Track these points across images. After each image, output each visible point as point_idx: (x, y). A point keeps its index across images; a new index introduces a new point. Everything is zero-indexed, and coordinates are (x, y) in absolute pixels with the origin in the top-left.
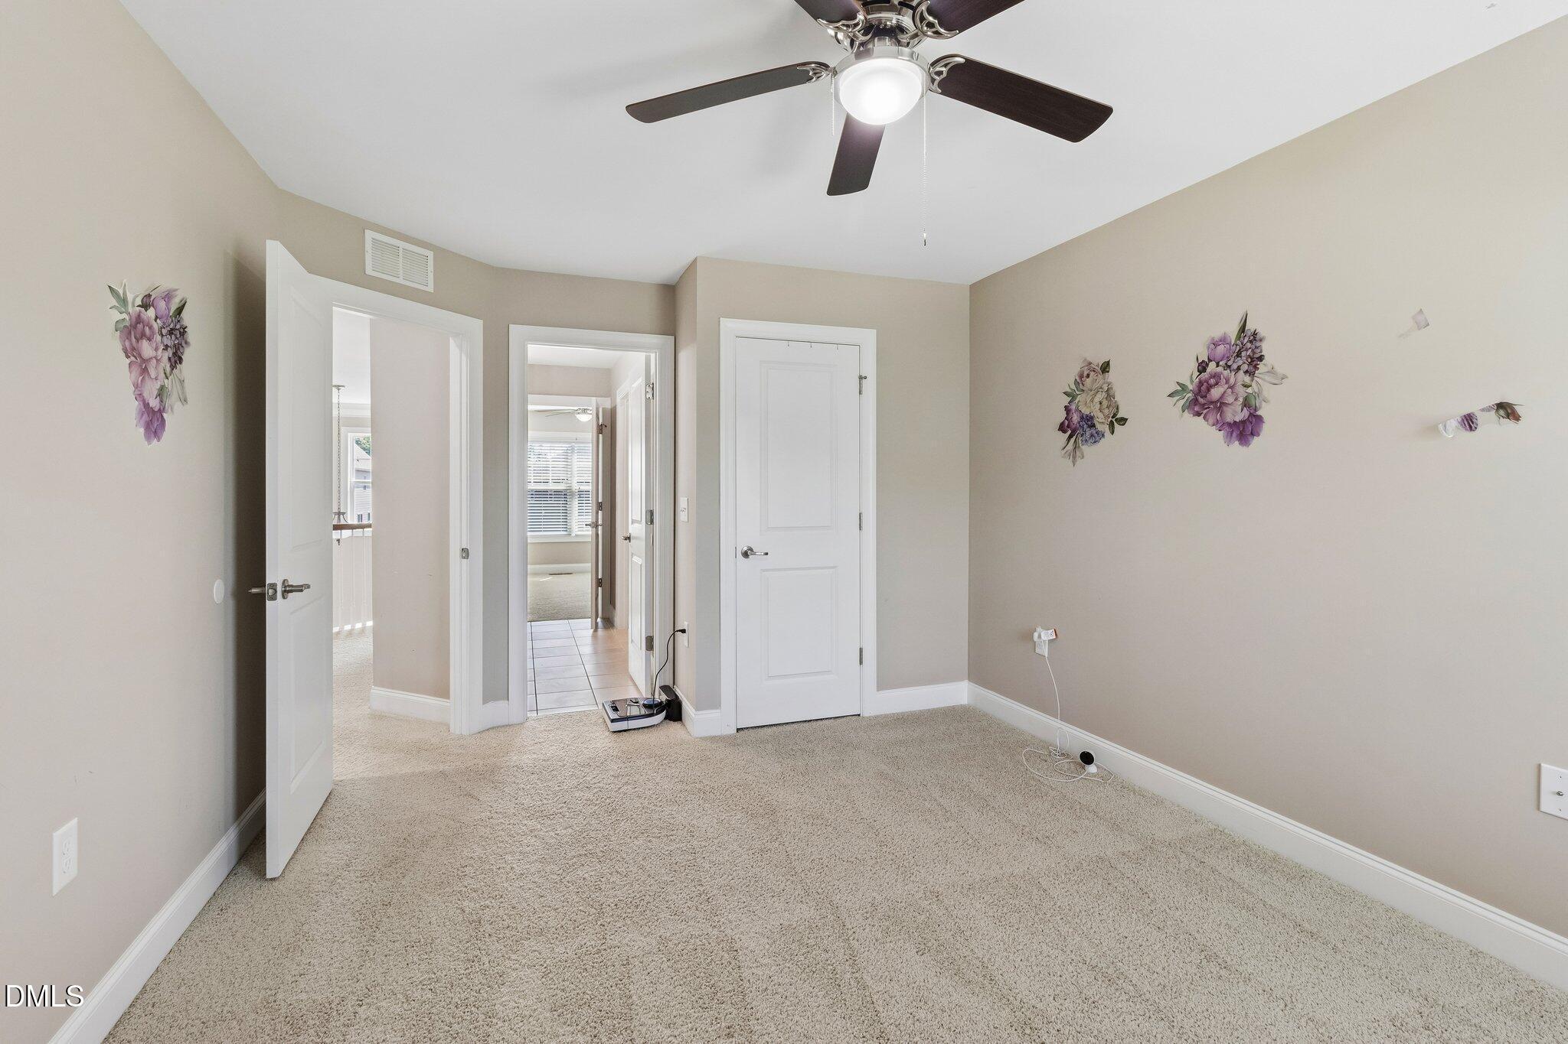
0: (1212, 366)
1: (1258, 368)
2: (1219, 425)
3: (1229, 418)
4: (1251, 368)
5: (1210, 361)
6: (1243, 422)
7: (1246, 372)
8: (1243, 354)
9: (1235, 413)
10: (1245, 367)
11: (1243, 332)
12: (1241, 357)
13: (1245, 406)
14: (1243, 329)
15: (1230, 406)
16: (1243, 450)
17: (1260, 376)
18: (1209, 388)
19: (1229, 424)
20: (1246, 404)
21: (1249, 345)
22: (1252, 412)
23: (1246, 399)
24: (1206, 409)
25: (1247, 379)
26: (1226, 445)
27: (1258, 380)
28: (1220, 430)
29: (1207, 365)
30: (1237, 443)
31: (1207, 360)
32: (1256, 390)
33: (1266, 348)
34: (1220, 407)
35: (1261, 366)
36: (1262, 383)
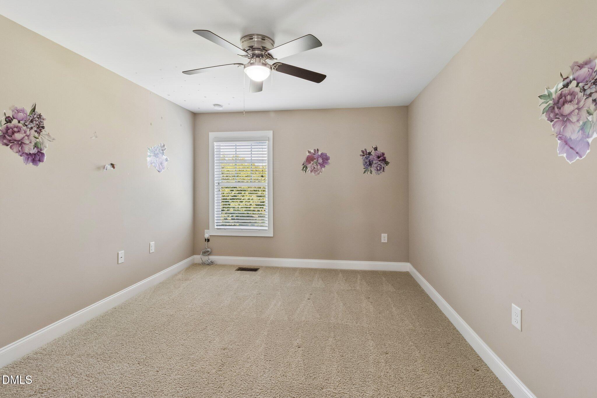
0: (15, 122)
1: (42, 132)
2: (20, 153)
3: (27, 150)
4: (38, 130)
5: (14, 118)
6: (35, 154)
7: (36, 131)
8: (34, 122)
9: (30, 149)
10: (35, 129)
11: (34, 111)
12: (33, 123)
13: (35, 147)
14: (34, 110)
15: (27, 145)
16: (34, 167)
17: (43, 135)
18: (13, 133)
19: (27, 154)
20: (36, 146)
21: (37, 119)
22: (39, 150)
23: (36, 144)
24: (12, 143)
25: (36, 135)
26: (25, 164)
27: (42, 136)
28: (21, 156)
29: (12, 120)
30: (31, 164)
31: (11, 117)
32: (41, 141)
33: (45, 124)
34: (21, 144)
35: (43, 130)
36: (43, 138)
